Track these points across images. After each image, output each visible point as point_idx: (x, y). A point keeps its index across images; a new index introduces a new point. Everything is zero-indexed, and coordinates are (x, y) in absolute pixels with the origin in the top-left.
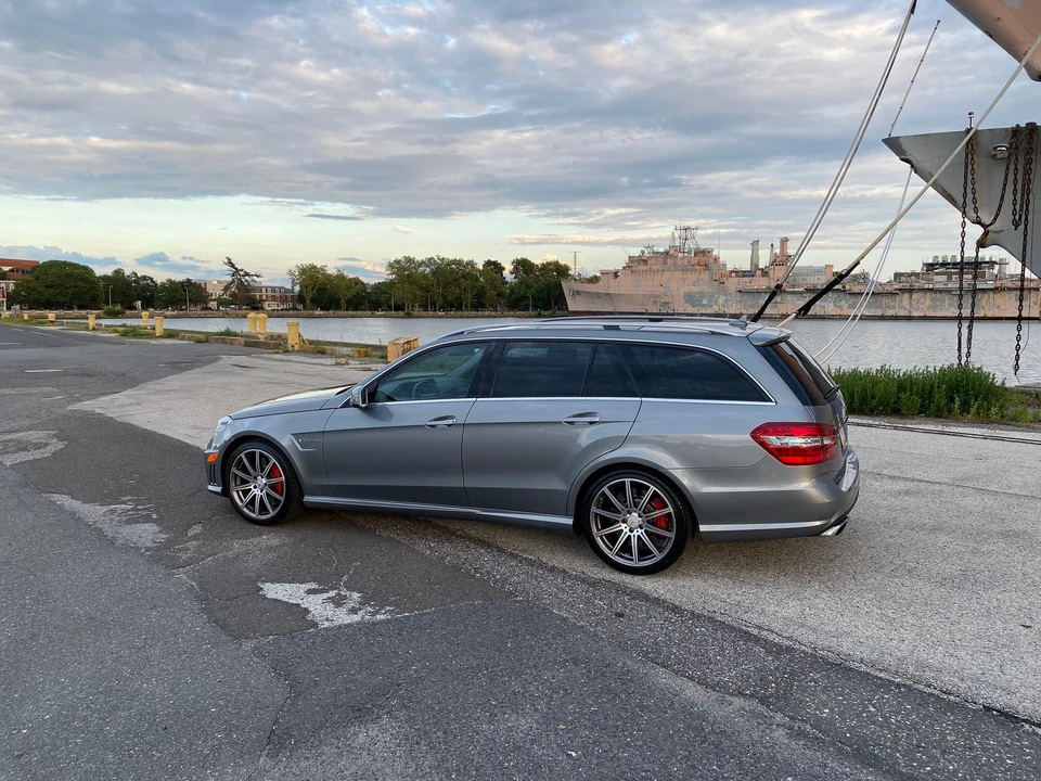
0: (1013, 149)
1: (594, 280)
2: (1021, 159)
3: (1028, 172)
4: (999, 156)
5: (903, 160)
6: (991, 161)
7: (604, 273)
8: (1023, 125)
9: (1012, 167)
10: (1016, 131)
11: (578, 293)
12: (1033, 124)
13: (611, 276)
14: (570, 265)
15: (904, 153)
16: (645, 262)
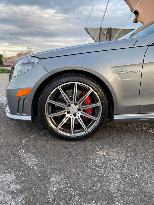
0: (108, 32)
1: (9, 58)
2: (109, 34)
3: (110, 37)
4: (105, 34)
5: (88, 33)
6: (103, 34)
7: (12, 57)
8: (110, 28)
9: (108, 36)
10: (108, 29)
11: (6, 61)
12: (111, 28)
13: (14, 57)
14: (3, 55)
15: (88, 31)
16: (21, 55)
